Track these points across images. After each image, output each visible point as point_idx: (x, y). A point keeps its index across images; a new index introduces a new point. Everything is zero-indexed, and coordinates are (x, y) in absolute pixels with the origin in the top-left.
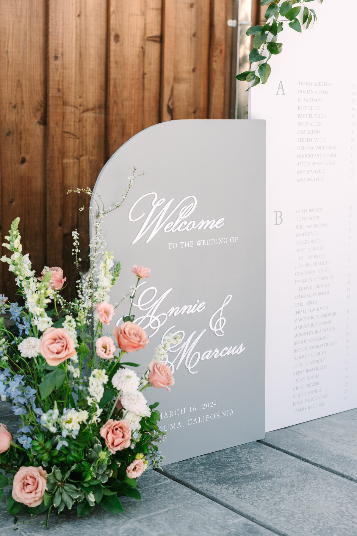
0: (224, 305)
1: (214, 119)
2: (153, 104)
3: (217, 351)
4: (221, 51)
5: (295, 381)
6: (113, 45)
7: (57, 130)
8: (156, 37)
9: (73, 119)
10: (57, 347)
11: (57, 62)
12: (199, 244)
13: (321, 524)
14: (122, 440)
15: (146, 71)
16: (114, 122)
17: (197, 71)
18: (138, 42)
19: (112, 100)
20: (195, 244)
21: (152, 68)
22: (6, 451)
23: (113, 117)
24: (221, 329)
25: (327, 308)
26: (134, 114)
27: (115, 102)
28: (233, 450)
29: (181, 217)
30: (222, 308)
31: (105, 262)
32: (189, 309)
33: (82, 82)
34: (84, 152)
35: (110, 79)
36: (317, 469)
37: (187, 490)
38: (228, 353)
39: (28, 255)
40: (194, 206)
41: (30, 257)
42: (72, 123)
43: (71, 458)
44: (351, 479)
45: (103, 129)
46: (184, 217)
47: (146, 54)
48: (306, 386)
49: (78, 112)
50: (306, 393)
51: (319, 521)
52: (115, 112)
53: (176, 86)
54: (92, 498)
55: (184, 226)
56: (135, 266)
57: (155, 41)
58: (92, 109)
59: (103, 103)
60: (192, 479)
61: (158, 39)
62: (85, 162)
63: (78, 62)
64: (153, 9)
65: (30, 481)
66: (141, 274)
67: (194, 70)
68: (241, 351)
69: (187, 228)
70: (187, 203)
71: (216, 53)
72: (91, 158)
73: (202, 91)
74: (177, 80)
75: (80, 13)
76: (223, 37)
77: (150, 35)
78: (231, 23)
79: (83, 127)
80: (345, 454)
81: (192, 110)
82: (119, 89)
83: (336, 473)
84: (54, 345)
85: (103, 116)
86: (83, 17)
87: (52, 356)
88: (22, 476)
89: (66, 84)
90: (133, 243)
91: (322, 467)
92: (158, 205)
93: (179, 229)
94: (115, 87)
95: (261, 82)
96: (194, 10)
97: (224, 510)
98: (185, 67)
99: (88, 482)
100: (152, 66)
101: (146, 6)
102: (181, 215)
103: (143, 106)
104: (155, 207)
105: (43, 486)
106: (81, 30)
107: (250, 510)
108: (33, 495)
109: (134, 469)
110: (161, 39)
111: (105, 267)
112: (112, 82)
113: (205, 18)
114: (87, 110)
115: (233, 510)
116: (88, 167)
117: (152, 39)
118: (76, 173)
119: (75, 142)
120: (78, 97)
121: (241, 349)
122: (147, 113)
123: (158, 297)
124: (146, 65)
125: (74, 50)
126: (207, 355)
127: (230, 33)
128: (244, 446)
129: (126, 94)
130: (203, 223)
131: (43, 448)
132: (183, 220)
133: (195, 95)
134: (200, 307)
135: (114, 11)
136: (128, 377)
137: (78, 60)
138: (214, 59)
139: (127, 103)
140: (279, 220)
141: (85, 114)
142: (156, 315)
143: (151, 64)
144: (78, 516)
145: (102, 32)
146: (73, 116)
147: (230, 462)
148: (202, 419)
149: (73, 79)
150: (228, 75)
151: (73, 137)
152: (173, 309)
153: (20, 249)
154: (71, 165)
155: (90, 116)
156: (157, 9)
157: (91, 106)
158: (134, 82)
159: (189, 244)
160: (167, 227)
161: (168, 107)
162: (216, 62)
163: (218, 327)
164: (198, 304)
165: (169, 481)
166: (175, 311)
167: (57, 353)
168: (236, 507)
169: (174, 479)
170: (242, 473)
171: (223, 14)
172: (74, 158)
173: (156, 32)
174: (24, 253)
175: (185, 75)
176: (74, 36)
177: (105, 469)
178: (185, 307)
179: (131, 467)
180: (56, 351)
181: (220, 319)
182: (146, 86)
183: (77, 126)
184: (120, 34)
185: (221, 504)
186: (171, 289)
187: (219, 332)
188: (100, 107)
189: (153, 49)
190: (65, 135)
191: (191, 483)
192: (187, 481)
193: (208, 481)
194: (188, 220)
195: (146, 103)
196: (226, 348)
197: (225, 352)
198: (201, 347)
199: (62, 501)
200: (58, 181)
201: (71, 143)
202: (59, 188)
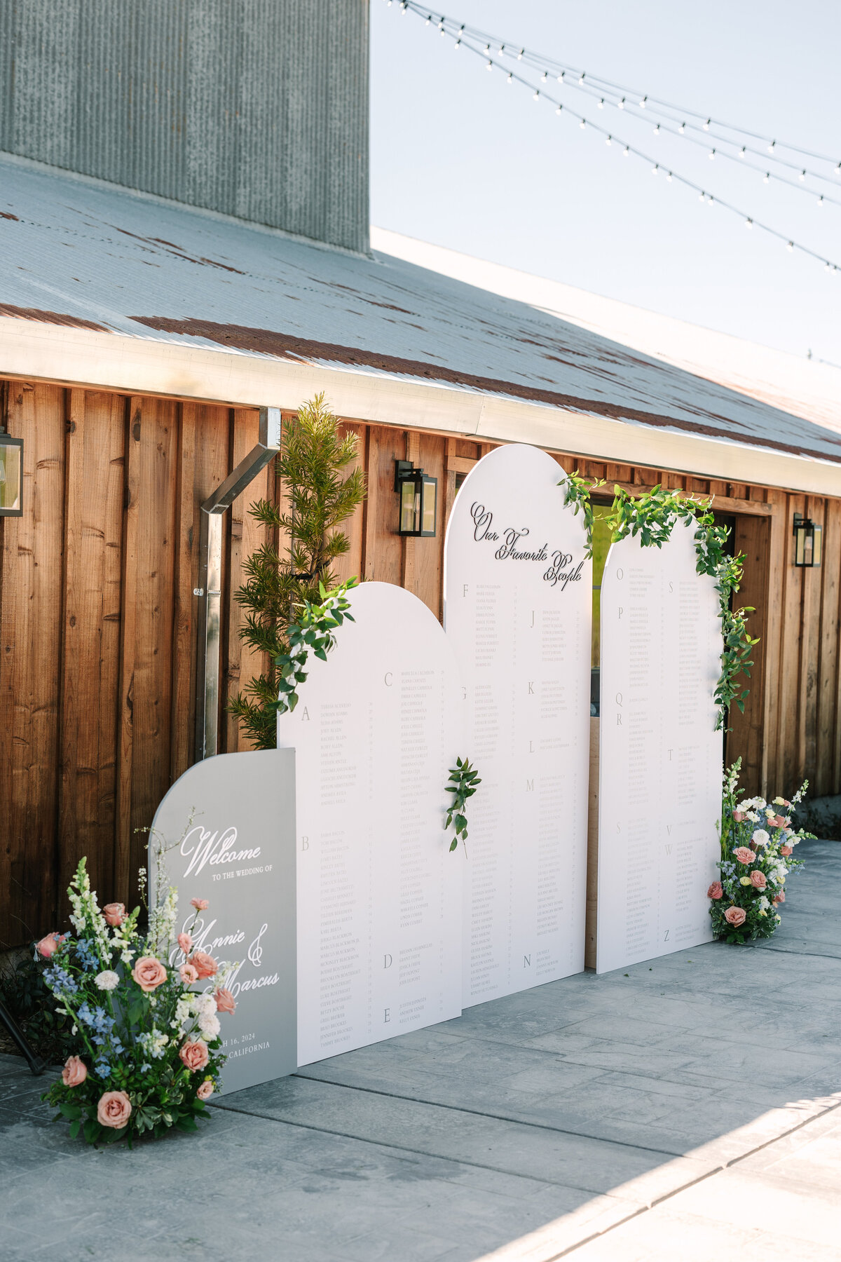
0: (261, 935)
1: (243, 751)
2: (110, 696)
3: (254, 981)
4: (187, 627)
5: (322, 1013)
6: (69, 630)
7: (7, 735)
8: (114, 615)
9: (23, 721)
10: (149, 974)
11: (8, 654)
12: (239, 875)
13: (374, 1126)
14: (199, 1059)
15: (103, 656)
16: (68, 721)
17: (160, 652)
18: (94, 622)
19: (67, 694)
20: (235, 874)
21: (110, 653)
22: (83, 1083)
23: (68, 716)
24: (258, 959)
25: (350, 934)
26: (90, 710)
27: (70, 698)
28: (271, 1083)
29: (223, 850)
30: (259, 938)
31: (171, 896)
32: (231, 940)
33: (33, 676)
34: (34, 761)
35: (64, 670)
36: (358, 1091)
37: (241, 1115)
38: (264, 984)
39: (95, 892)
40: (234, 837)
41: (97, 895)
42: (22, 726)
43: (146, 1084)
44: (392, 1095)
45: (55, 730)
46: (227, 848)
47: (104, 637)
48: (333, 1018)
49: (28, 712)
50: (333, 1026)
51: (372, 1124)
52: (70, 710)
53: (136, 673)
54: (169, 1118)
55: (226, 858)
56: (194, 899)
57: (113, 620)
58: (44, 708)
59: (56, 700)
60: (243, 1107)
61: (116, 618)
62: (35, 772)
63: (29, 653)
64: (111, 582)
65: (115, 1105)
66: (202, 906)
67: (156, 652)
68: (275, 981)
69: (229, 859)
70: (229, 835)
71: (182, 630)
72: (41, 767)
73: (165, 676)
74: (138, 665)
75: (33, 594)
76: (189, 611)
77: (108, 614)
78: (198, 592)
79: (34, 729)
80: (380, 1078)
81: (153, 701)
82: (75, 681)
83: (376, 1092)
84: (147, 972)
85: (55, 714)
86: (36, 599)
87: (147, 983)
88: (107, 1101)
89: (16, 679)
90: (185, 876)
91: (361, 1089)
92: (205, 838)
93: (222, 861)
94: (70, 680)
95: (289, 710)
96: (156, 579)
97: (285, 1125)
98: (147, 648)
99: (166, 1104)
100: (110, 650)
101: (104, 579)
102: (224, 846)
103: (99, 699)
104: (202, 840)
105: (128, 1108)
106: (34, 615)
107: (309, 1123)
108: (120, 1116)
109: (204, 1091)
110: (120, 618)
111: (170, 901)
112: (67, 674)
113: (169, 588)
114: (39, 709)
115: (292, 1124)
116: (38, 778)
117: (109, 618)
118: (25, 786)
119: (24, 748)
120: (29, 694)
121: (276, 979)
122: (103, 708)
123: (204, 929)
124: (103, 650)
125: (26, 638)
126: (246, 986)
127: (196, 604)
128: (279, 1080)
129: (81, 686)
130: (242, 853)
131: (123, 1075)
132: (226, 852)
133: (157, 682)
134: (240, 936)
135: (70, 590)
136: (209, 1001)
137: (30, 649)
138: (180, 637)
139: (82, 697)
140: (306, 845)
141: (36, 714)
142: (202, 947)
143: (108, 648)
144: (156, 1137)
145: (55, 615)
146: (23, 717)
147: (272, 1093)
148: (241, 1052)
149: (24, 673)
150: (194, 655)
151: (23, 742)
152: (217, 940)
153: (88, 888)
154: (20, 777)
155: (41, 714)
156: (116, 582)
157: (42, 703)
158: (89, 671)
159: (230, 875)
160: (212, 859)
161: (128, 698)
162: (181, 641)
163: (255, 957)
164: (239, 934)
165: (220, 1110)
166: (219, 942)
167: (152, 980)
168: (294, 1122)
169: (224, 1108)
170: (288, 1100)
171: (188, 583)
172: (23, 767)
173: (115, 611)
174: (91, 891)
175: (146, 659)
176: (26, 622)
177: (177, 1092)
178: (227, 938)
179: (201, 1088)
180: (150, 978)
181: (257, 949)
182: (103, 675)
183: (27, 729)
184: (76, 616)
185: (280, 1121)
186: (215, 921)
187: (257, 962)
188: (52, 704)
189: (111, 629)
190: (15, 741)
191: (244, 1110)
192: (239, 1109)
193: (258, 1107)
194: (230, 851)
195: (103, 696)
196: (262, 979)
197: (262, 982)
198: (241, 978)
199: (144, 1123)
200: (7, 798)
201: (20, 750)
202: (8, 806)
